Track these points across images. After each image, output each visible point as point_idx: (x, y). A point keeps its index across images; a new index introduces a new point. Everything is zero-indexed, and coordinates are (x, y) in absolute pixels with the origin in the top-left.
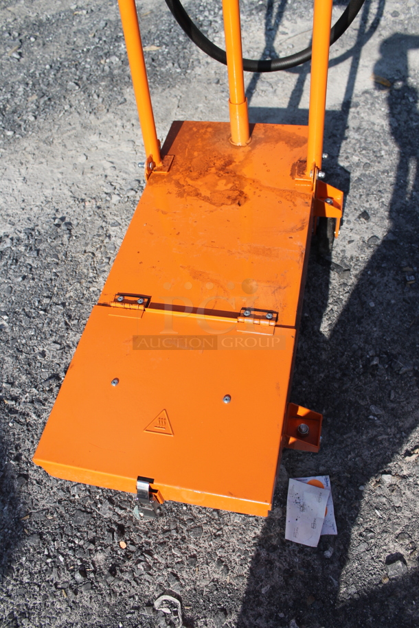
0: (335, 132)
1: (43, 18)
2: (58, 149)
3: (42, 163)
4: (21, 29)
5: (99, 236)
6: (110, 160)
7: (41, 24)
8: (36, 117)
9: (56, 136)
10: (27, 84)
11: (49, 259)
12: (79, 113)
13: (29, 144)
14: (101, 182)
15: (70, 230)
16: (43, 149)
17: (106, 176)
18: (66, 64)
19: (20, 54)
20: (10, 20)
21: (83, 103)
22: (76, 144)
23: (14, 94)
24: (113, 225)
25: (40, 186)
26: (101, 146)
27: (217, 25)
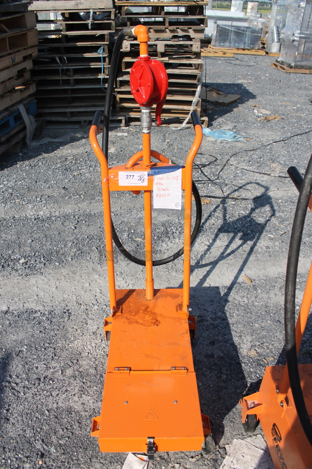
0: (214, 299)
1: (92, 213)
2: (77, 277)
3: (67, 282)
4: (80, 215)
5: (82, 322)
6: (100, 289)
7: (91, 215)
8: (72, 259)
9: (78, 271)
10: (74, 243)
11: (55, 327)
12: (93, 263)
13: (64, 271)
14: (92, 298)
15: (70, 316)
16: (70, 275)
17: (96, 296)
18: (95, 237)
19: (75, 227)
21: (96, 258)
22: (87, 277)
23: (65, 246)
24: (91, 319)
25: (63, 292)
26: (99, 281)
27: (176, 235)
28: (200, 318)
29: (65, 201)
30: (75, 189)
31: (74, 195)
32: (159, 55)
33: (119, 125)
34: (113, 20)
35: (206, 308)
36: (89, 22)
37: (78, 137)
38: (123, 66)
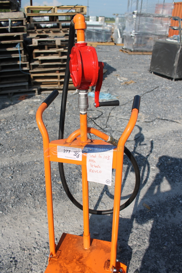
0: (127, 229)
1: (24, 163)
2: (18, 223)
3: (11, 228)
4: (15, 166)
5: (28, 269)
6: (38, 231)
7: (22, 165)
8: (12, 206)
9: (19, 216)
10: (12, 191)
12: (29, 207)
13: (7, 218)
14: (33, 241)
15: (16, 264)
17: (35, 238)
18: (28, 184)
19: (12, 177)
20: (11, 162)
21: (32, 203)
22: (26, 221)
23: (6, 194)
24: (34, 264)
25: (8, 239)
26: (36, 223)
28: (121, 249)
29: (2, 155)
30: (8, 144)
31: (8, 150)
32: (57, 47)
33: (34, 94)
34: (25, 26)
35: (123, 238)
36: (9, 27)
37: (7, 104)
38: (34, 55)
